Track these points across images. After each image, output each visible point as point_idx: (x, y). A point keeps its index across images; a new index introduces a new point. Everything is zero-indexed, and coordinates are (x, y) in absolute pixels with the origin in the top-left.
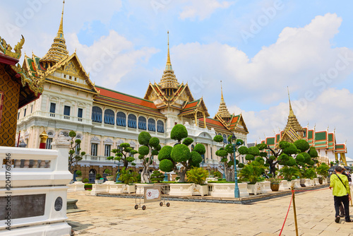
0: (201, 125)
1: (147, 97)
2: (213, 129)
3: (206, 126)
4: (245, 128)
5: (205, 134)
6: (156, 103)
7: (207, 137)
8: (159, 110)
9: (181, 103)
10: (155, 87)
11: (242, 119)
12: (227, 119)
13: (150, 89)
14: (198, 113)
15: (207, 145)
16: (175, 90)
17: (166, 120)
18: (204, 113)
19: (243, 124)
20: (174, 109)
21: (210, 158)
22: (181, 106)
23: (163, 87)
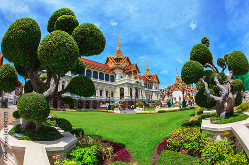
0: (136, 78)
1: (106, 64)
2: (142, 80)
3: (138, 79)
4: (158, 81)
5: (138, 82)
6: (110, 66)
7: (139, 84)
8: (112, 70)
9: (125, 66)
10: (110, 58)
11: (157, 77)
12: (150, 77)
13: (108, 59)
14: (134, 71)
15: (139, 88)
16: (121, 59)
17: (116, 75)
18: (137, 71)
19: (158, 79)
20: (120, 68)
21: (141, 96)
22: (125, 67)
23: (115, 57)
